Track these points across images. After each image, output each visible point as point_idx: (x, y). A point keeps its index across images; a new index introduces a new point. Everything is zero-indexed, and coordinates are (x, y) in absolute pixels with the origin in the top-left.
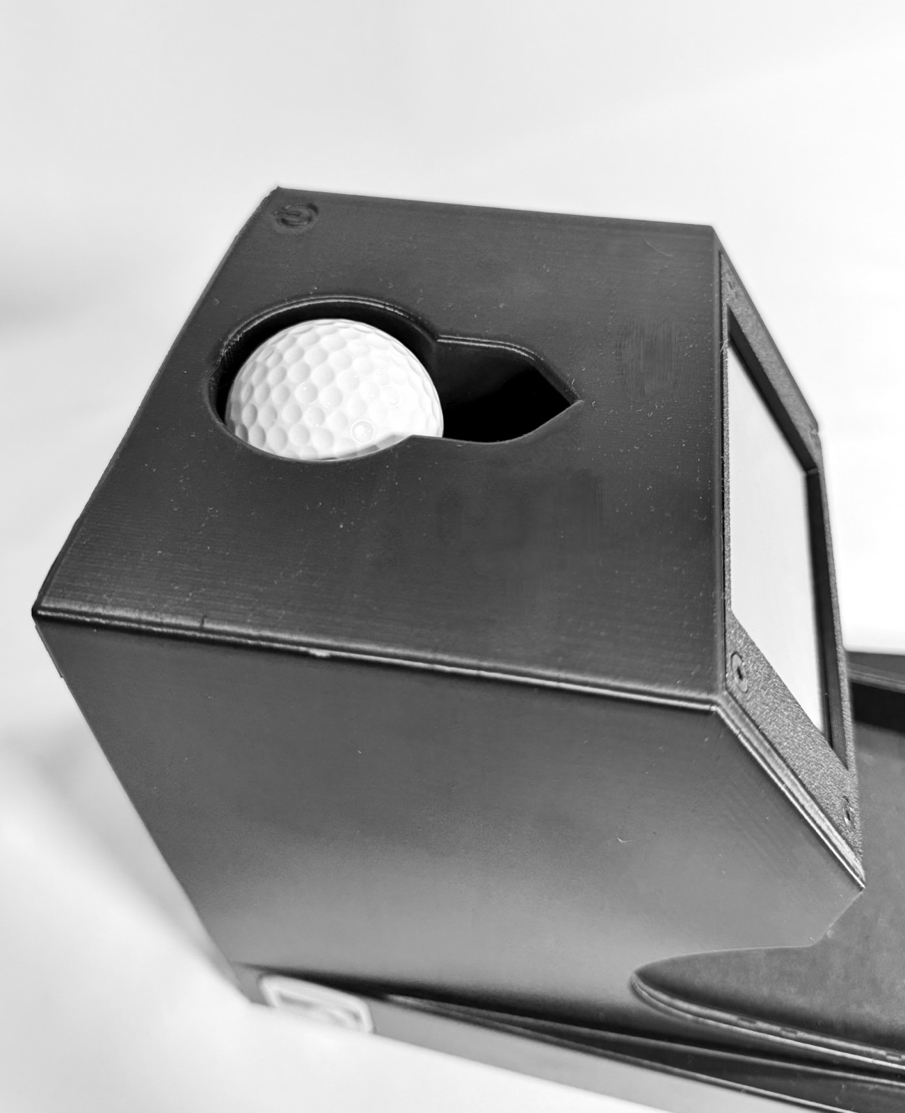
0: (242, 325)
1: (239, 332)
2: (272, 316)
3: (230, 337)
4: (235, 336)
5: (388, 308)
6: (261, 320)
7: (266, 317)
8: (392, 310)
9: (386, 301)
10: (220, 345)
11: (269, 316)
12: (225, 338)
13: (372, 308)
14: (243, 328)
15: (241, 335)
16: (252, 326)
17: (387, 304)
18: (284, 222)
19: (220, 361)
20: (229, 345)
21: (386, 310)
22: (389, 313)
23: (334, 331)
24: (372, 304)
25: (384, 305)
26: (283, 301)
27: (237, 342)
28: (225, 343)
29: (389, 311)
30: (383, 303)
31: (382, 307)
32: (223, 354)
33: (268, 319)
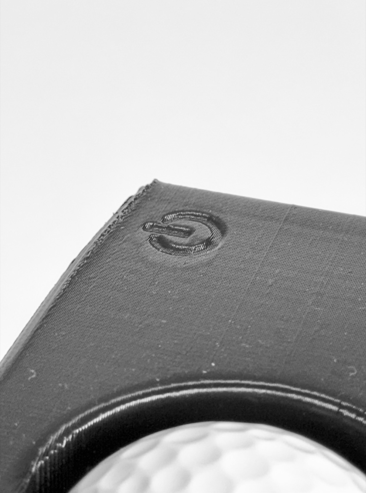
0: (74, 421)
1: (67, 432)
2: (130, 408)
3: (52, 439)
4: (60, 440)
5: (346, 413)
6: (109, 413)
7: (118, 409)
8: (353, 416)
9: (344, 398)
10: (32, 455)
11: (123, 407)
12: (42, 442)
13: (314, 409)
14: (75, 426)
15: (70, 437)
16: (90, 423)
17: (344, 404)
18: (164, 243)
19: (28, 481)
20: (47, 453)
21: (342, 414)
22: (345, 421)
23: (248, 444)
24: (316, 402)
25: (340, 406)
26: (153, 383)
27: (60, 449)
28: (42, 450)
29: (347, 417)
30: (338, 401)
31: (335, 408)
32: (33, 470)
33: (122, 412)
